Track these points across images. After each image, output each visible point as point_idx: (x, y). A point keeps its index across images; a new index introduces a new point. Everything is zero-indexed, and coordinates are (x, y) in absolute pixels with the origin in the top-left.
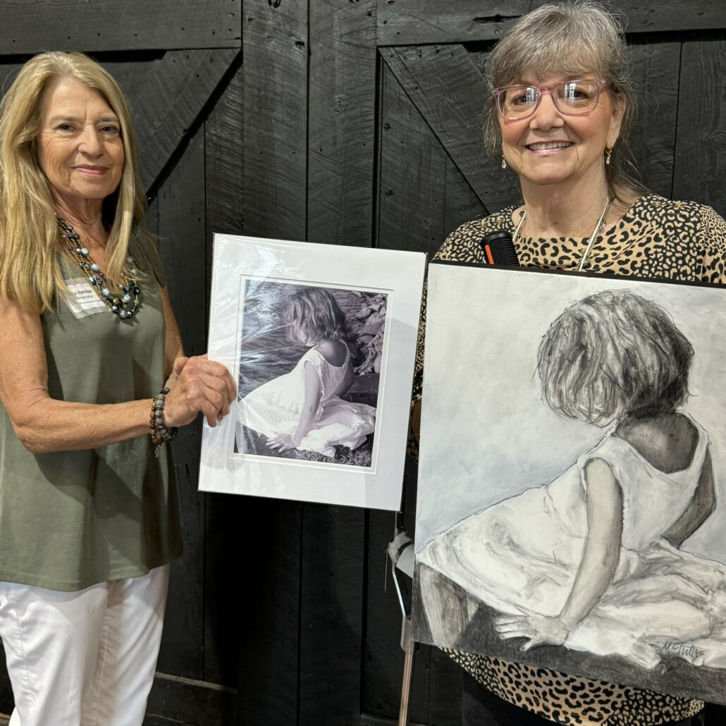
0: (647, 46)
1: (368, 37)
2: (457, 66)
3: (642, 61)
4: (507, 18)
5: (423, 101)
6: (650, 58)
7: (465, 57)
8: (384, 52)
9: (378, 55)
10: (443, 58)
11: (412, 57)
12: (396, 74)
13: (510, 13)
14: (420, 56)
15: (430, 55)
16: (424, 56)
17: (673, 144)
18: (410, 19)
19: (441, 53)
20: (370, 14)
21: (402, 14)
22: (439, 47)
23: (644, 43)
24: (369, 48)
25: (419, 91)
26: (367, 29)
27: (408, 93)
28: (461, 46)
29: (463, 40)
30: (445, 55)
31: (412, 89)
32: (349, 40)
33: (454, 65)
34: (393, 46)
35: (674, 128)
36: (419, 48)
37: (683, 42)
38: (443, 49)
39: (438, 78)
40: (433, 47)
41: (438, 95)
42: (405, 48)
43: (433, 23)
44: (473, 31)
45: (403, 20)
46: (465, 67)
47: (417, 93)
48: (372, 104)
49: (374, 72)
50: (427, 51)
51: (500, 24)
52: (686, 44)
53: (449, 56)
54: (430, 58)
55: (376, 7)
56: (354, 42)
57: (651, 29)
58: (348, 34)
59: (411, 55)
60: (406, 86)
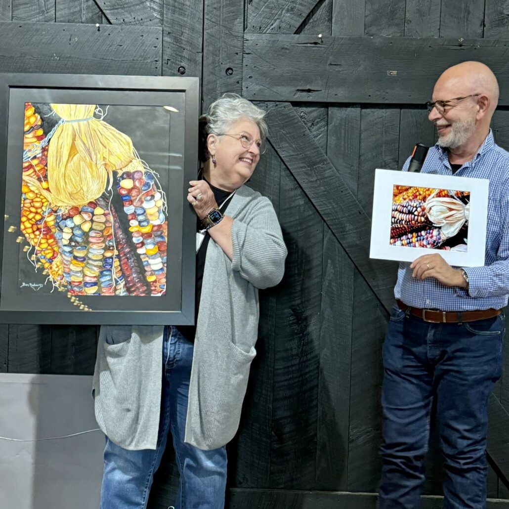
0: (384, 110)
2: (286, 114)
3: (381, 117)
4: (314, 91)
6: (385, 116)
7: (291, 109)
10: (280, 109)
13: (315, 89)
14: (267, 107)
15: (272, 107)
16: (269, 107)
17: (397, 160)
18: (261, 87)
19: (278, 106)
20: (238, 83)
21: (257, 84)
22: (277, 103)
23: (383, 108)
28: (290, 103)
29: (291, 100)
30: (281, 107)
33: (284, 113)
35: (397, 152)
36: (266, 103)
37: (401, 109)
38: (279, 104)
39: (277, 120)
40: (274, 102)
41: (277, 128)
42: (259, 102)
43: (274, 90)
44: (296, 96)
45: (258, 88)
46: (292, 115)
50: (270, 105)
51: (310, 93)
53: (283, 108)
54: (273, 109)
55: (242, 79)
57: (386, 102)
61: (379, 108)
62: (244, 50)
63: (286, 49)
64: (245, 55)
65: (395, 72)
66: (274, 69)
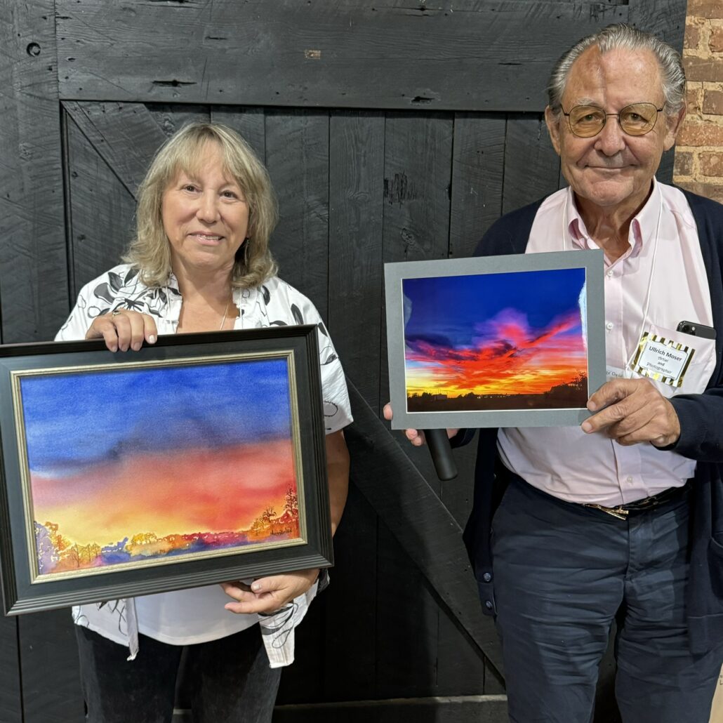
0: (303, 118)
1: (50, 90)
2: (140, 124)
3: (299, 130)
4: (183, 83)
5: (109, 153)
6: (306, 129)
7: (146, 115)
8: (67, 106)
9: (61, 107)
10: (126, 115)
11: (96, 112)
12: (81, 127)
13: (186, 80)
14: (104, 111)
15: (114, 111)
16: (107, 111)
17: (327, 201)
18: (91, 76)
19: (125, 110)
20: (50, 69)
21: (84, 72)
22: (122, 105)
23: (300, 115)
24: (51, 100)
25: (105, 143)
26: (48, 82)
27: (95, 145)
28: (143, 105)
29: (144, 100)
30: (128, 112)
31: (98, 141)
32: (30, 92)
33: (136, 122)
34: (76, 101)
35: (327, 188)
36: (102, 104)
37: (330, 116)
38: (126, 107)
39: (123, 133)
40: (115, 104)
41: (124, 148)
42: (88, 103)
43: (115, 82)
44: (154, 93)
45: (85, 78)
46: (148, 124)
47: (103, 146)
48: (59, 153)
49: (58, 123)
50: (110, 107)
51: (177, 88)
52: (333, 118)
53: (132, 114)
54: (114, 114)
55: (57, 62)
56: (37, 94)
57: (306, 104)
58: (30, 86)
59: (95, 110)
60: (91, 138)
61: (294, 115)
62: (57, 11)
63: (131, 10)
64: (60, 21)
65: (317, 53)
66: (112, 45)
